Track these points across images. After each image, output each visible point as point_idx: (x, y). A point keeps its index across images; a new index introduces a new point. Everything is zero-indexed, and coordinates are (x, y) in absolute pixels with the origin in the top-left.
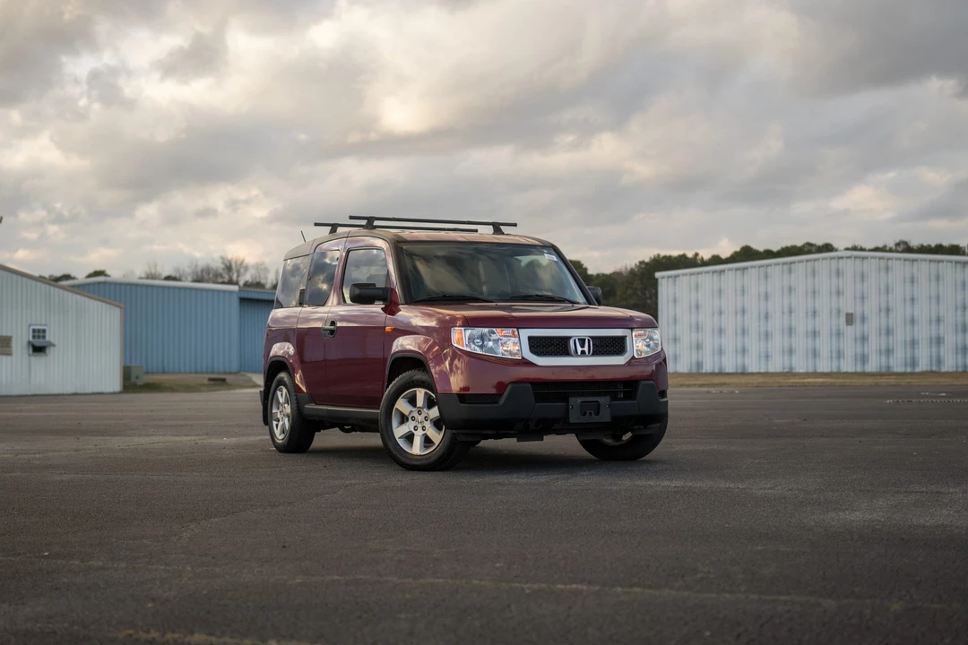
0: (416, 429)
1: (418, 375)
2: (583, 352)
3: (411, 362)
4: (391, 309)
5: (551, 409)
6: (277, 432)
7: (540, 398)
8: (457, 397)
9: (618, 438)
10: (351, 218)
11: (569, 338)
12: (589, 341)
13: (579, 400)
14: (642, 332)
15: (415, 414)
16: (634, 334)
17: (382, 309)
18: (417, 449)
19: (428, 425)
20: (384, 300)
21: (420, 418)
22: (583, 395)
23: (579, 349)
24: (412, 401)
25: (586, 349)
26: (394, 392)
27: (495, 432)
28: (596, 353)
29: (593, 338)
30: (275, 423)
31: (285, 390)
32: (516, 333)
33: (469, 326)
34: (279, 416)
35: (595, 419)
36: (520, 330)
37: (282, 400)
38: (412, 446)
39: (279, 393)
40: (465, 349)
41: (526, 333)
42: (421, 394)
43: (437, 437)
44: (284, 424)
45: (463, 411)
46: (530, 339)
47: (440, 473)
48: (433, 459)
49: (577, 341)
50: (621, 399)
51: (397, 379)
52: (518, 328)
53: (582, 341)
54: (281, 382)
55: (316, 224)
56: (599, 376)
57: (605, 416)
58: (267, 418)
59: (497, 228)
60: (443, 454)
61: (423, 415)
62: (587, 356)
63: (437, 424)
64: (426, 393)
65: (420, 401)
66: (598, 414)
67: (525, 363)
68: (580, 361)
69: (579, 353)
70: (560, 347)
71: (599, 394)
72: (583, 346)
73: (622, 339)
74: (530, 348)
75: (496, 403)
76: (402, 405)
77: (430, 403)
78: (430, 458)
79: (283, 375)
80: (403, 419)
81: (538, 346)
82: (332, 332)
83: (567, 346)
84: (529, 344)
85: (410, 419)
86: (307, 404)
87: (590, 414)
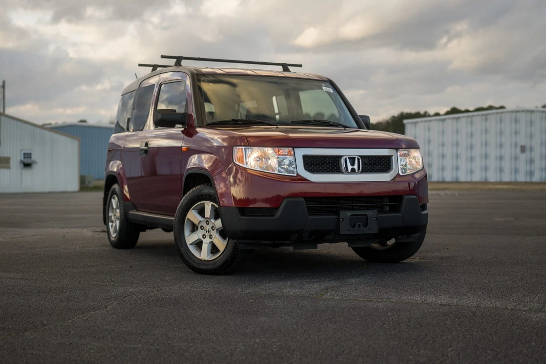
0: (204, 236)
1: (206, 190)
2: (353, 170)
3: (200, 178)
4: (189, 132)
5: (324, 220)
6: (112, 230)
7: (312, 211)
8: (237, 210)
9: (384, 244)
10: (163, 57)
11: (340, 157)
12: (358, 159)
13: (349, 214)
14: (406, 152)
15: (204, 225)
16: (399, 154)
17: (182, 131)
18: (204, 255)
19: (214, 233)
20: (183, 124)
21: (208, 228)
22: (352, 209)
23: (350, 167)
24: (201, 212)
25: (356, 167)
26: (187, 203)
27: (272, 242)
28: (364, 171)
29: (363, 157)
30: (110, 224)
31: (116, 198)
32: (292, 152)
33: (249, 145)
34: (113, 218)
35: (366, 231)
36: (296, 149)
37: (115, 206)
38: (201, 252)
39: (113, 200)
40: (245, 166)
41: (301, 152)
42: (208, 206)
43: (221, 244)
44: (116, 225)
45: (242, 223)
46: (306, 158)
47: (223, 277)
48: (218, 264)
49: (348, 159)
50: (387, 212)
51: (189, 192)
52: (294, 148)
53: (352, 160)
54: (114, 193)
55: (140, 65)
56: (367, 191)
57: (373, 228)
58: (106, 220)
59: (285, 67)
60: (227, 260)
61: (211, 225)
62: (357, 173)
63: (223, 233)
64: (212, 205)
65: (208, 212)
66: (366, 226)
67: (300, 179)
68: (350, 177)
69: (350, 171)
70: (332, 165)
71: (368, 208)
72: (353, 164)
73: (389, 158)
74: (305, 166)
75: (273, 216)
76: (193, 215)
77: (217, 214)
78: (215, 263)
79: (116, 186)
80: (194, 228)
81: (312, 164)
82: (146, 151)
83: (338, 164)
84: (304, 162)
85: (199, 228)
86: (131, 210)
87: (359, 226)
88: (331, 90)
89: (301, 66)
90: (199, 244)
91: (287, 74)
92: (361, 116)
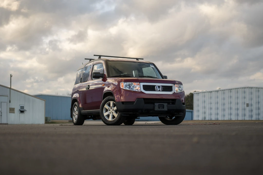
0: (110, 113)
1: (111, 97)
2: (159, 90)
3: (109, 94)
4: (104, 80)
5: (149, 106)
6: (74, 119)
7: (146, 103)
8: (121, 103)
10: (94, 55)
11: (155, 86)
12: (161, 87)
13: (158, 104)
15: (110, 109)
16: (175, 86)
17: (102, 80)
18: (110, 119)
19: (113, 112)
20: (102, 77)
21: (111, 110)
22: (159, 102)
23: (158, 89)
24: (109, 105)
25: (160, 89)
26: (104, 102)
27: (133, 113)
28: (163, 91)
30: (74, 117)
31: (76, 107)
32: (139, 84)
33: (125, 82)
34: (75, 115)
35: (162, 109)
37: (75, 110)
39: (75, 108)
40: (124, 88)
41: (142, 84)
43: (116, 115)
44: (76, 117)
45: (123, 107)
46: (143, 86)
48: (115, 121)
49: (157, 87)
50: (171, 104)
51: (106, 98)
53: (159, 87)
54: (75, 105)
55: (85, 59)
56: (164, 97)
57: (166, 109)
58: (72, 116)
60: (118, 120)
61: (112, 109)
62: (160, 91)
63: (116, 111)
64: (113, 102)
65: (111, 105)
66: (163, 108)
67: (142, 92)
68: (158, 93)
69: (158, 90)
70: (152, 88)
71: (164, 102)
72: (159, 88)
73: (171, 87)
74: (143, 89)
75: (133, 104)
76: (106, 106)
77: (114, 105)
78: (114, 121)
79: (76, 103)
81: (145, 88)
82: (88, 88)
83: (154, 88)
84: (143, 87)
85: (108, 110)
86: (82, 110)
87: (161, 108)
88: (153, 67)
89: (143, 59)
90: (108, 116)
91: (138, 61)
92: (164, 76)
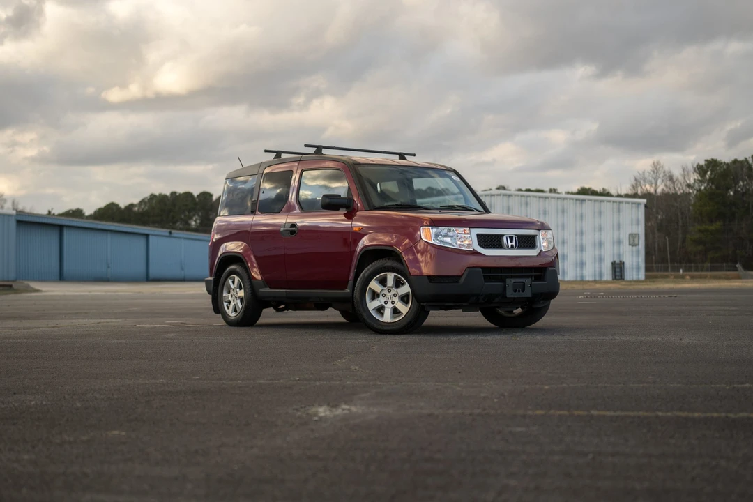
0: (386, 302)
1: (388, 263)
2: (512, 246)
5: (495, 287)
6: (228, 311)
7: (487, 278)
8: (427, 278)
11: (503, 235)
12: (516, 238)
13: (513, 281)
14: (544, 233)
15: (386, 292)
16: (540, 234)
18: (387, 317)
19: (396, 300)
20: (346, 207)
21: (389, 295)
22: (514, 277)
23: (510, 244)
24: (383, 282)
25: (514, 244)
26: (369, 275)
28: (520, 247)
29: (518, 236)
30: (225, 304)
31: (237, 278)
32: (468, 231)
33: (435, 226)
34: (230, 298)
35: (522, 294)
36: (471, 229)
37: (233, 286)
38: (383, 316)
39: (230, 281)
40: (433, 242)
41: (475, 231)
43: (404, 309)
44: (236, 305)
46: (479, 236)
48: (403, 324)
49: (508, 237)
50: (535, 281)
52: (469, 228)
53: (511, 238)
54: (233, 272)
55: (266, 151)
56: (523, 264)
57: (528, 293)
58: (217, 301)
59: (402, 156)
60: (410, 322)
61: (393, 293)
62: (514, 249)
63: (405, 299)
64: (395, 276)
65: (390, 282)
66: (523, 291)
67: (475, 253)
68: (510, 252)
69: (509, 247)
70: (495, 242)
71: (524, 277)
72: (512, 242)
73: (534, 237)
74: (479, 243)
75: (457, 282)
76: (374, 285)
77: (398, 284)
78: (399, 324)
79: (235, 267)
80: (375, 295)
81: (485, 241)
82: (292, 232)
83: (501, 242)
84: (477, 240)
85: (381, 296)
86: (262, 288)
87: (519, 291)
90: (380, 310)
91: (403, 162)
